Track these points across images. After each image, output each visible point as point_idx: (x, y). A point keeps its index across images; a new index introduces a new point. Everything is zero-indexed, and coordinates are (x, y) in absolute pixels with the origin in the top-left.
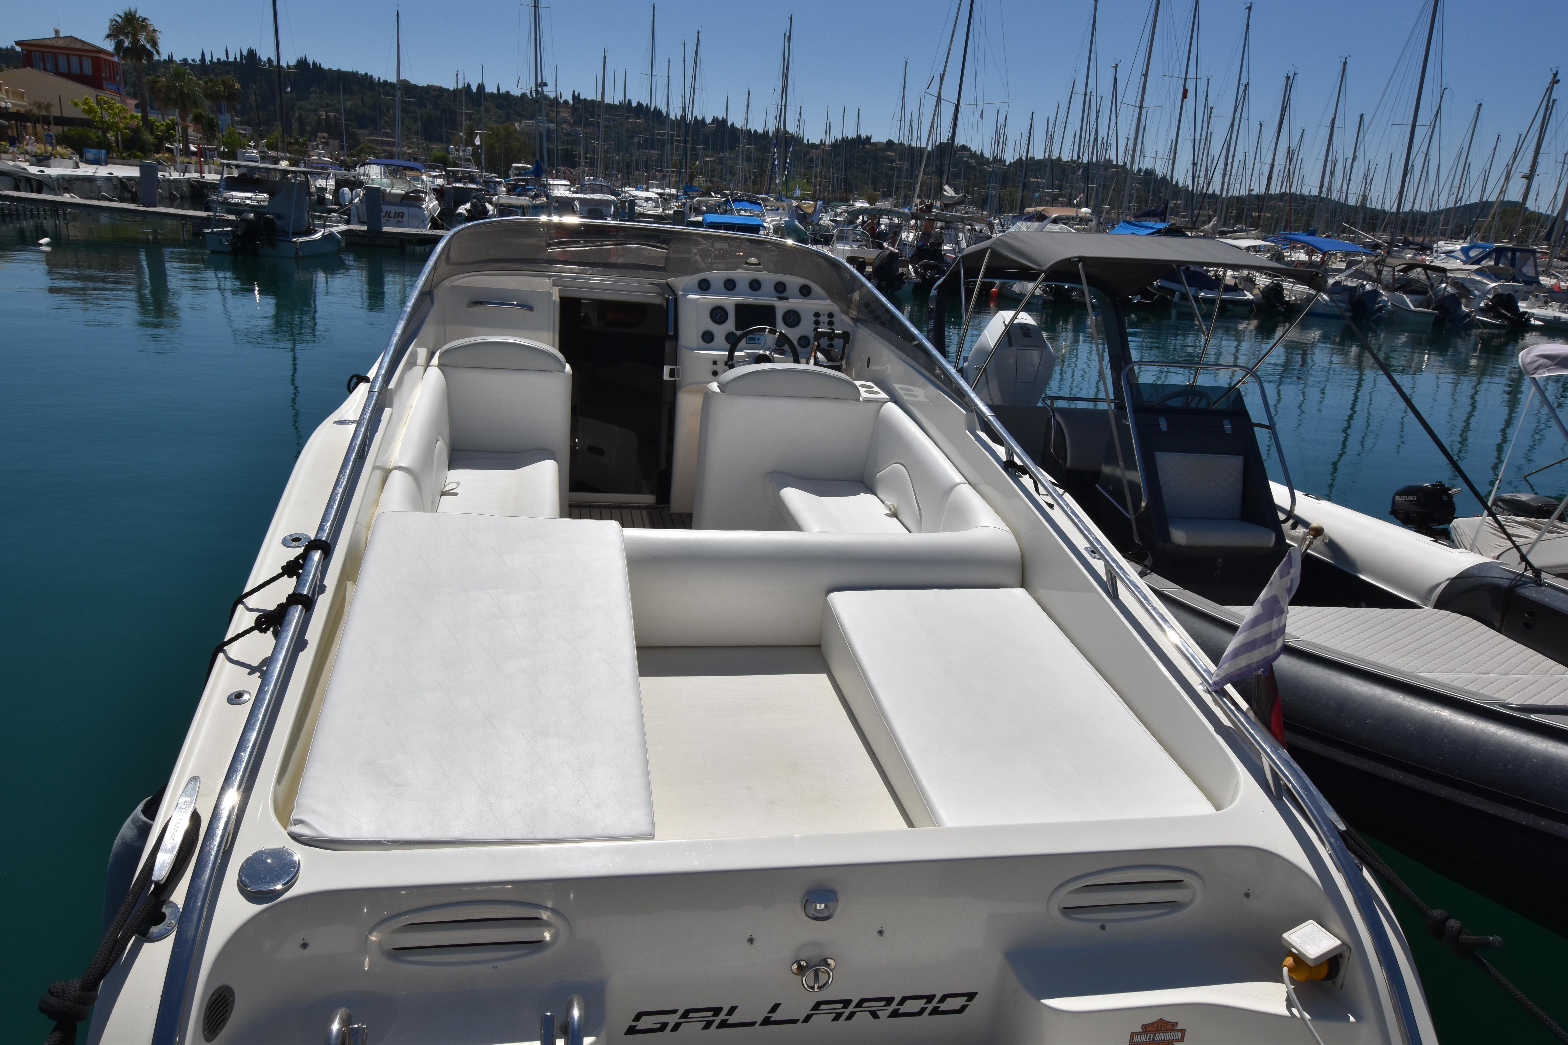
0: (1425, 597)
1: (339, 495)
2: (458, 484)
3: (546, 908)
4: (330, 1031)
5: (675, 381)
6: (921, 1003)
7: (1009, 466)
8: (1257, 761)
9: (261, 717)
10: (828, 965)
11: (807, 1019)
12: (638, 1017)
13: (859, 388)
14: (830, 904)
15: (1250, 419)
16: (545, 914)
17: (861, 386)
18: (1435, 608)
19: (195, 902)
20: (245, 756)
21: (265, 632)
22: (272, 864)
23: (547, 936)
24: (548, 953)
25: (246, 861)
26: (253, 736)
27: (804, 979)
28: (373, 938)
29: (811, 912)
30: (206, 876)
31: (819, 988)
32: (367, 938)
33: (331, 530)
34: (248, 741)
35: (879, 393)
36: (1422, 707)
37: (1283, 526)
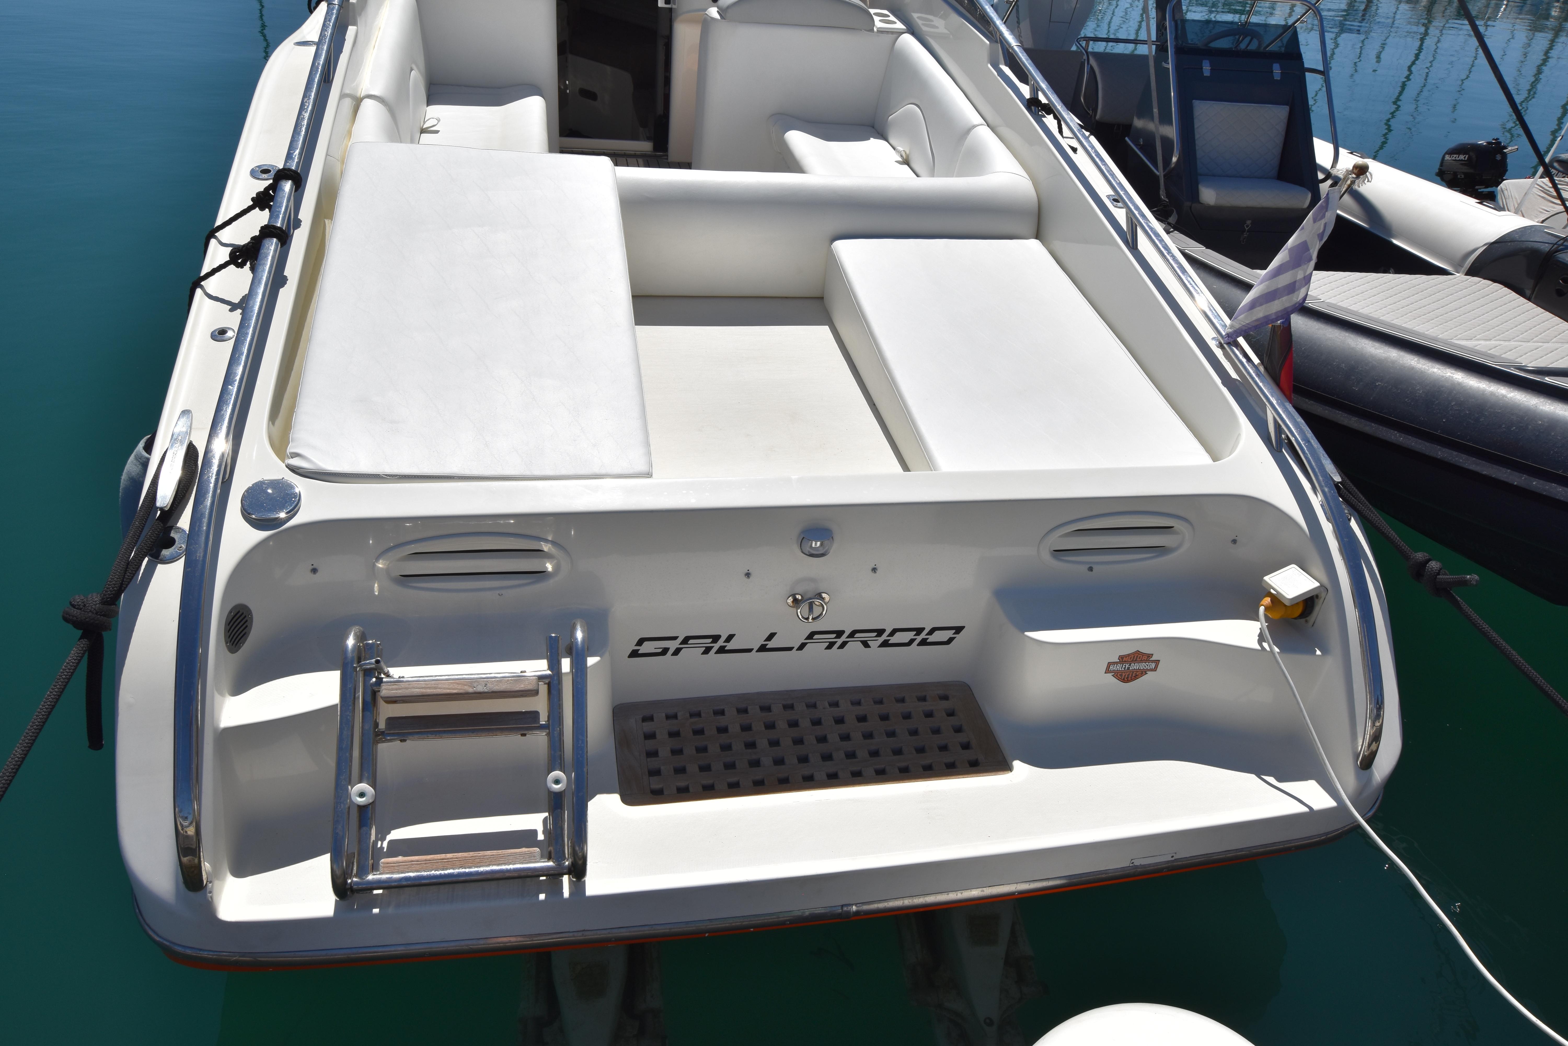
0: (1458, 266)
1: (306, 121)
2: (439, 120)
3: (546, 541)
4: (346, 646)
5: (671, 10)
6: (911, 635)
7: (1033, 104)
8: (1261, 413)
9: (245, 351)
10: (823, 599)
11: (802, 647)
12: (641, 642)
13: (874, 16)
14: (826, 542)
15: (1303, 63)
16: (546, 546)
17: (876, 14)
18: (1467, 274)
19: (200, 526)
20: (234, 389)
21: (242, 267)
22: (273, 494)
23: (549, 567)
24: (551, 583)
25: (247, 491)
26: (240, 370)
27: (799, 611)
28: (380, 566)
29: (807, 549)
30: (208, 502)
31: (813, 619)
32: (374, 565)
33: (300, 158)
34: (235, 374)
35: (895, 23)
36: (1435, 370)
37: (1321, 185)
